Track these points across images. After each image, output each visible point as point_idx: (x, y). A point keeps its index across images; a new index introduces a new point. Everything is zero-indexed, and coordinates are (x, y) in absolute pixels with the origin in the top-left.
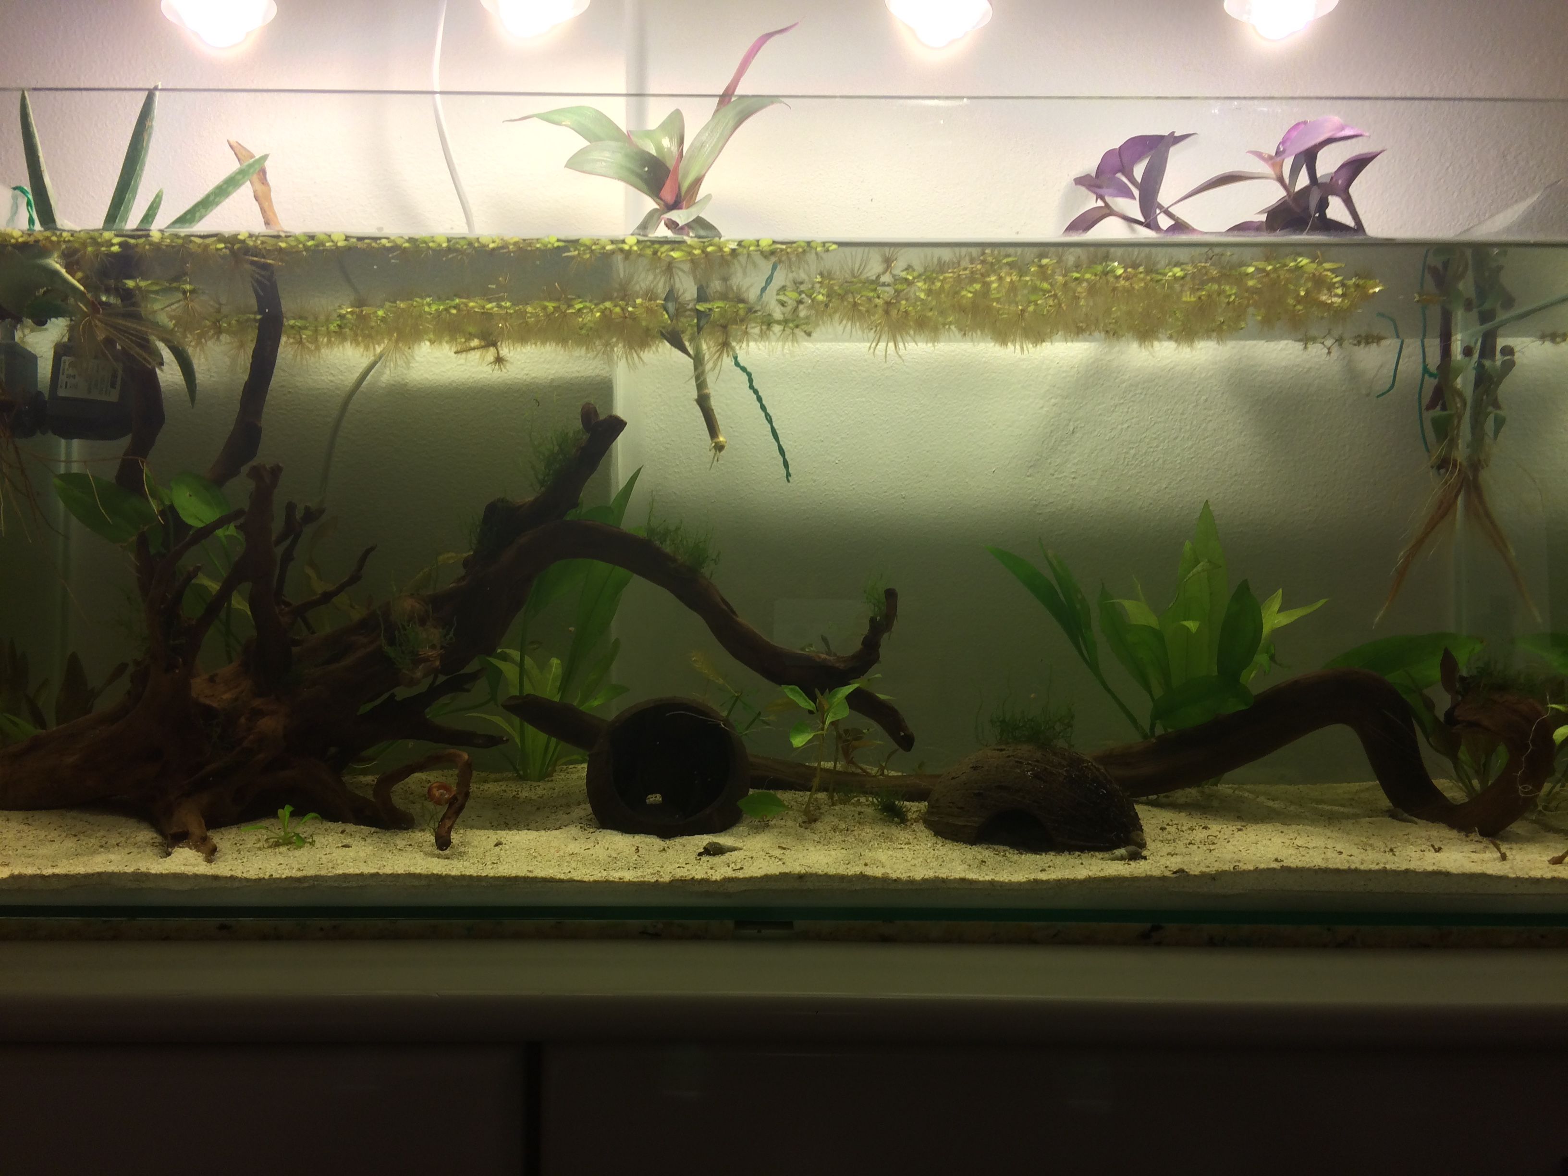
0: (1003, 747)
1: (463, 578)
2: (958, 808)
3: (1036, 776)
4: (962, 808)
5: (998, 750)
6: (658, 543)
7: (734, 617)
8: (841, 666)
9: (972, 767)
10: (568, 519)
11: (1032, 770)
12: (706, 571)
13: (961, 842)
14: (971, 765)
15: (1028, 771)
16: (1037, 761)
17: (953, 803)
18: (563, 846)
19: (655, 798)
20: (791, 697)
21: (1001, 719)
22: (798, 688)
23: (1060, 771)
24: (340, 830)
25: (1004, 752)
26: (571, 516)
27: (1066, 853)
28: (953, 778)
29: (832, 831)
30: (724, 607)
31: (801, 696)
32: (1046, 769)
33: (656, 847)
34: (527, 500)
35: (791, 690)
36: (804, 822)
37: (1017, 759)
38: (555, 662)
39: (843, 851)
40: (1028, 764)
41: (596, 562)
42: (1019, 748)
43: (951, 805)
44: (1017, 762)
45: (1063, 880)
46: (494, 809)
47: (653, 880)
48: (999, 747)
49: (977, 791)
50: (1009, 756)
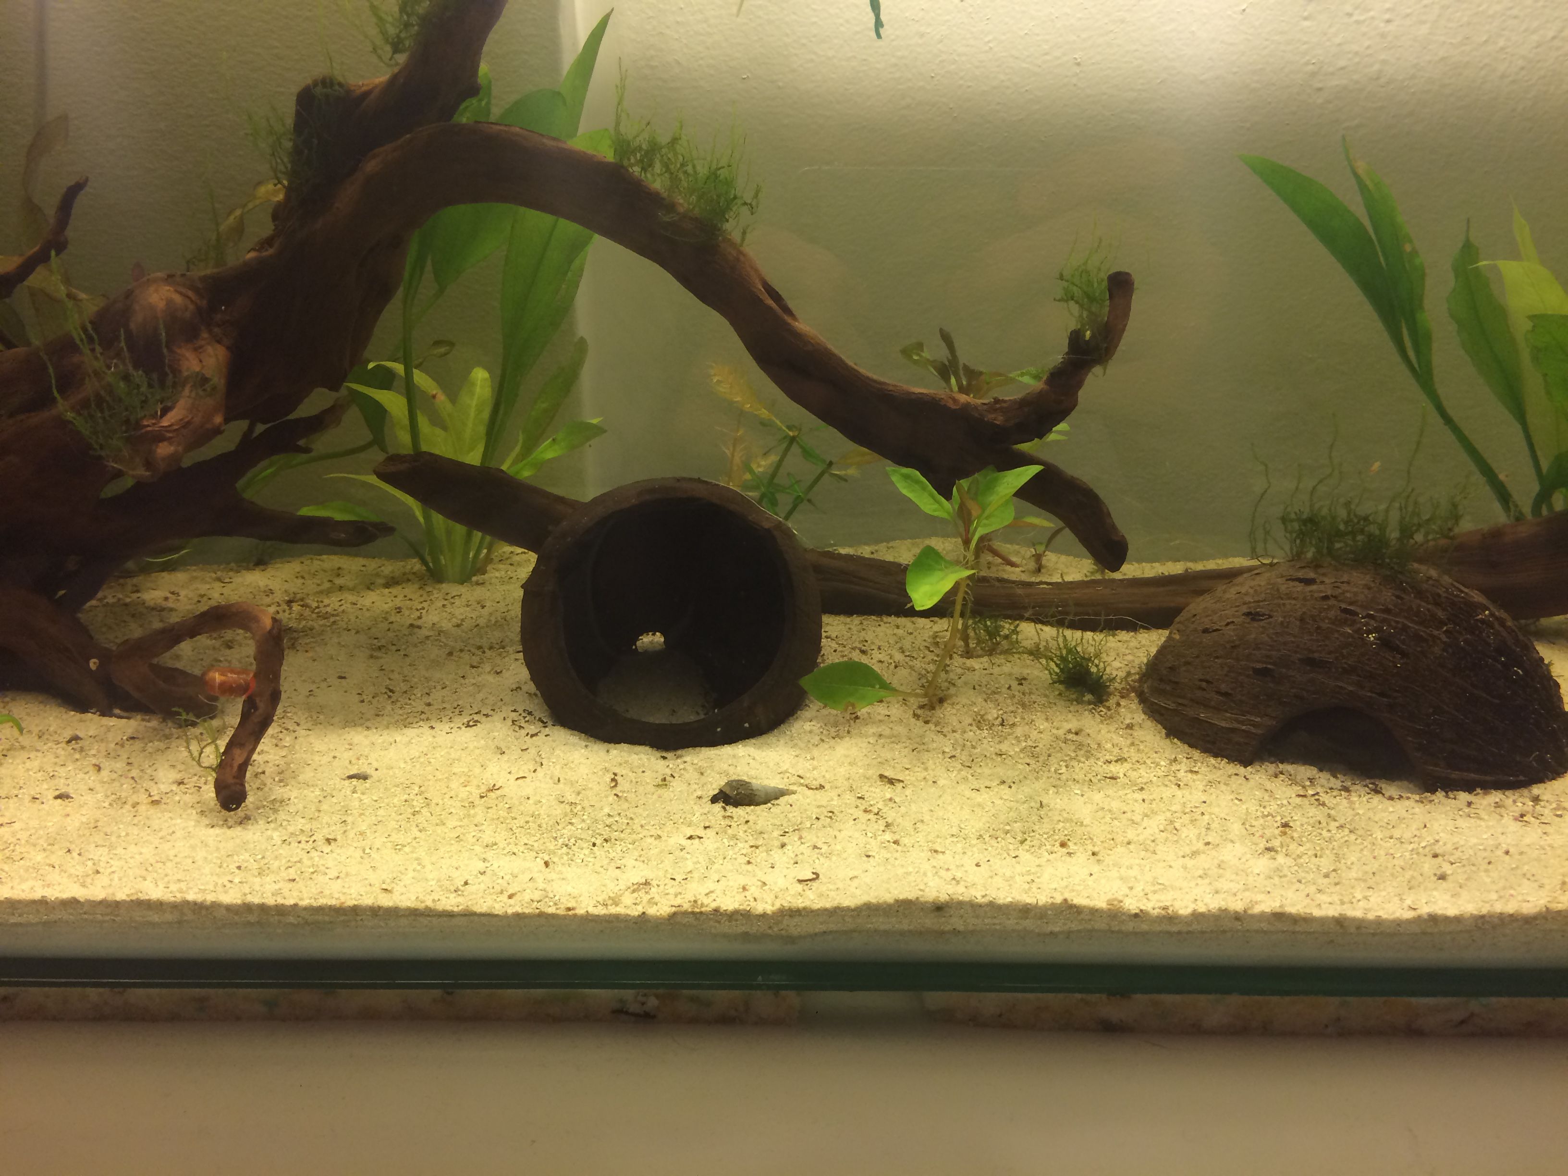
0: (1311, 575)
1: (268, 242)
2: (1218, 693)
3: (1385, 643)
4: (1226, 694)
5: (1300, 580)
6: (636, 170)
7: (789, 320)
8: (999, 420)
9: (1248, 614)
10: (464, 120)
11: (1376, 630)
12: (732, 228)
13: (1223, 756)
14: (1245, 609)
15: (1369, 632)
16: (1387, 611)
17: (1207, 682)
18: (477, 770)
19: (651, 640)
20: (905, 492)
21: (1305, 516)
22: (918, 473)
23: (1436, 633)
24: (68, 734)
25: (1314, 587)
26: (465, 116)
27: (1440, 794)
28: (1205, 631)
29: (974, 728)
30: (770, 302)
31: (924, 488)
32: (1405, 628)
33: (649, 777)
34: (377, 81)
35: (906, 477)
36: (922, 707)
37: (1343, 606)
38: (480, 375)
39: (1005, 791)
40: (1369, 616)
41: (522, 210)
42: (1345, 578)
43: (1204, 684)
44: (1345, 611)
45: (1491, 915)
46: (372, 657)
47: (636, 914)
48: (1300, 574)
49: (1259, 666)
50: (1326, 598)
